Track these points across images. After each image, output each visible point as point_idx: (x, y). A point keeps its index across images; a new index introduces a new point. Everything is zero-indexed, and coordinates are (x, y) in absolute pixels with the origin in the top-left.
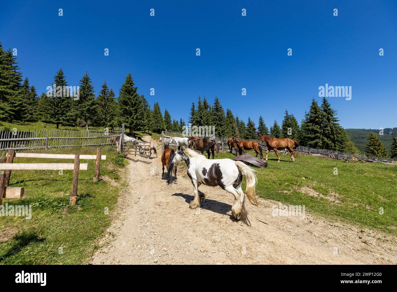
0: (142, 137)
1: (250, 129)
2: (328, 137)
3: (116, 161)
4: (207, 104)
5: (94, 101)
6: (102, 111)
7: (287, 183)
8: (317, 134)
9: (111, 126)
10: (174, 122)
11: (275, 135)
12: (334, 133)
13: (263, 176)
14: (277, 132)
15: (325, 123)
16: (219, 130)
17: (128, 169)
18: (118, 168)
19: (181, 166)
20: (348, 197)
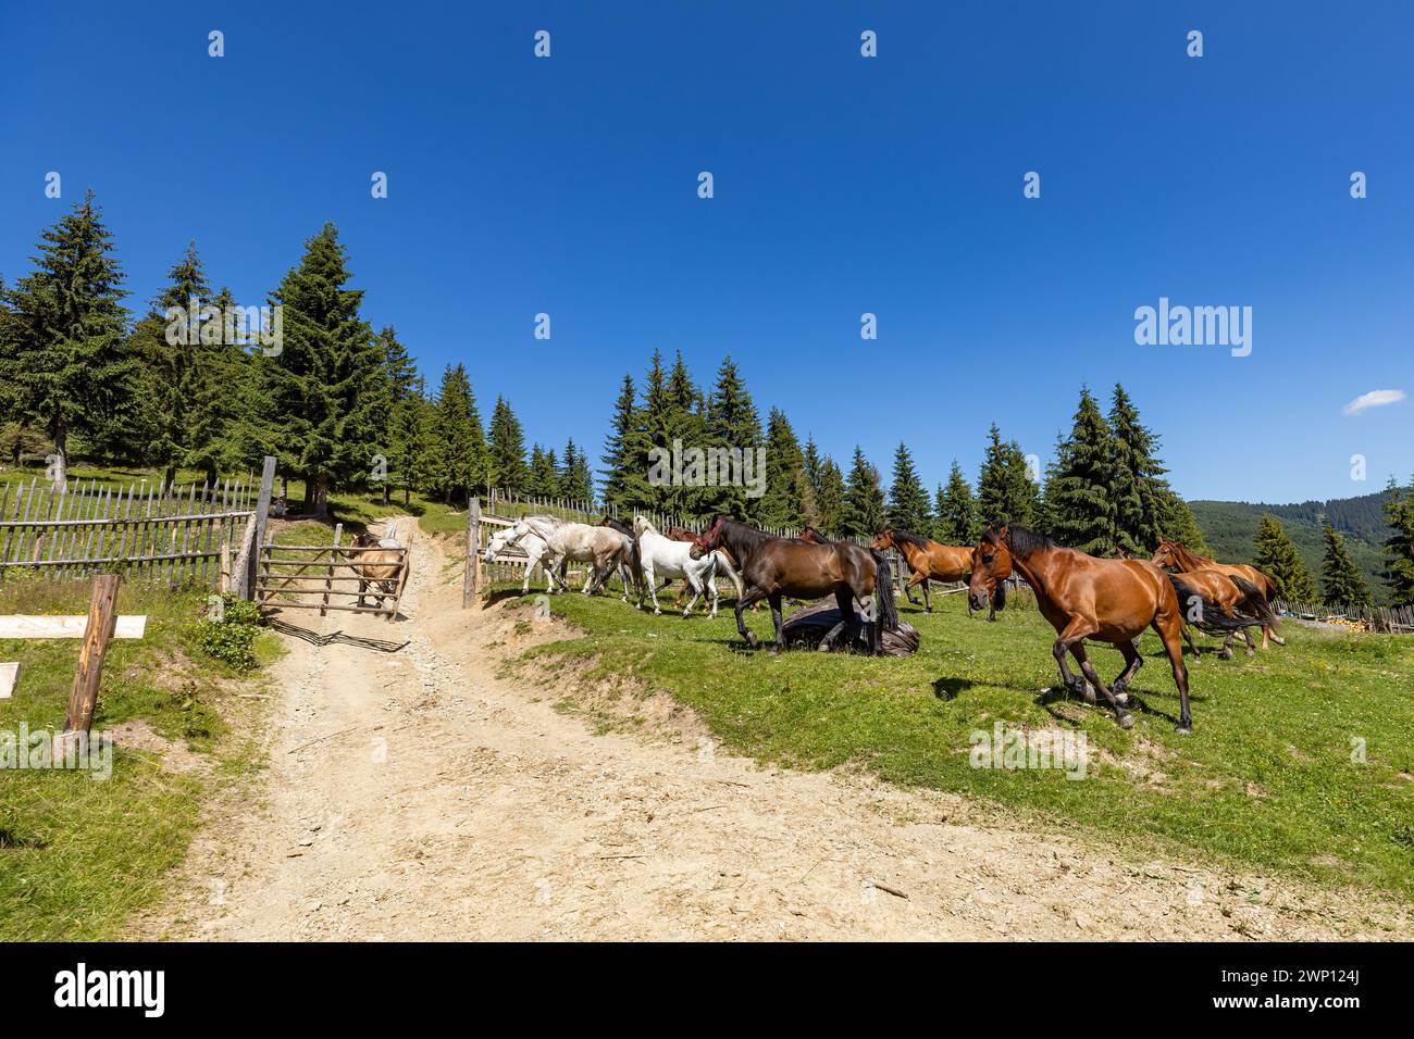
0: (372, 522)
1: (860, 496)
2: (1134, 531)
3: (209, 643)
4: (689, 384)
5: (116, 342)
6: (161, 392)
7: (985, 716)
8: (1097, 519)
9: (205, 465)
10: (537, 456)
11: (952, 520)
12: (1151, 516)
13: (898, 688)
14: (963, 509)
15: (1123, 478)
16: (737, 494)
17: (273, 681)
18: (218, 679)
19: (549, 657)
20: (1192, 758)
